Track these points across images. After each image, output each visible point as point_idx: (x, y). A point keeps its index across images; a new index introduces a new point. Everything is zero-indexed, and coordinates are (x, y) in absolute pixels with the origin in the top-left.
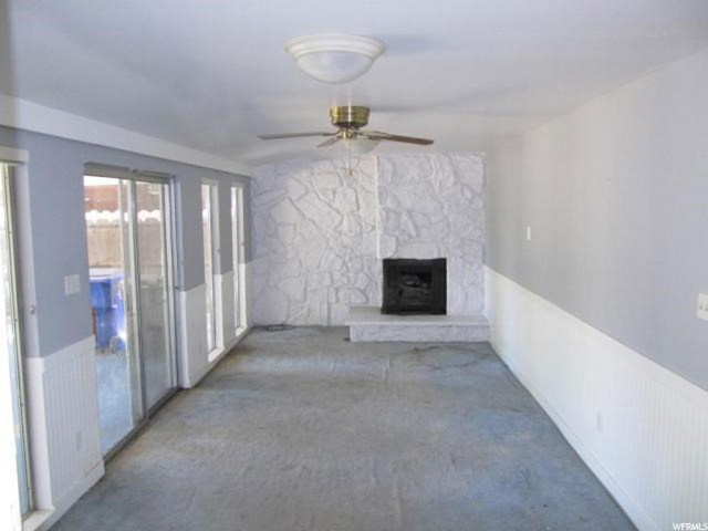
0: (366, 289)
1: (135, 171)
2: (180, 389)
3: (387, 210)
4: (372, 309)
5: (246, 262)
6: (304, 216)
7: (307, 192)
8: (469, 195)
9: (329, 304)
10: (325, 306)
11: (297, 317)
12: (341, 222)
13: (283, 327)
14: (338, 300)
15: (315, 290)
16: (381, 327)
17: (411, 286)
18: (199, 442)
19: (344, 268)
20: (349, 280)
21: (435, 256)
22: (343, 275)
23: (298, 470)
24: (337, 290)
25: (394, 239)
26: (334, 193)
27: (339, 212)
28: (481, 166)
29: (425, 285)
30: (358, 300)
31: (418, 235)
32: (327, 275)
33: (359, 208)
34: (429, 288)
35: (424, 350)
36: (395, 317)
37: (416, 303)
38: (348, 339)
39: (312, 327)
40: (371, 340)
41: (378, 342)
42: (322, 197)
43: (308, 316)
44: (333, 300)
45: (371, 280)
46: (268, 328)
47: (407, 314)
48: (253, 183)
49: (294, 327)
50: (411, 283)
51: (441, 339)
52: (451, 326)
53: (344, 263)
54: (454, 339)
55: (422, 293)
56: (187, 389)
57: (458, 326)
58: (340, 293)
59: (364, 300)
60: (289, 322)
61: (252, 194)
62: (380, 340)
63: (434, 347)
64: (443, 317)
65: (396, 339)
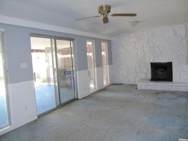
0: (146, 73)
1: (55, 37)
2: (77, 99)
3: (150, 47)
4: (147, 79)
5: (109, 65)
6: (127, 51)
7: (127, 43)
8: (180, 39)
9: (135, 78)
10: (134, 78)
11: (126, 82)
12: (138, 52)
13: (121, 84)
14: (137, 76)
15: (131, 73)
16: (147, 85)
17: (160, 72)
18: (67, 113)
19: (139, 66)
20: (141, 70)
21: (167, 61)
22: (139, 68)
23: (85, 126)
24: (137, 73)
25: (152, 56)
26: (136, 43)
27: (137, 49)
28: (185, 28)
29: (165, 71)
30: (144, 76)
31: (161, 55)
32: (134, 69)
33: (143, 47)
34: (167, 72)
35: (160, 93)
36: (154, 82)
37: (162, 77)
38: (137, 88)
39: (130, 84)
40: (144, 89)
41: (146, 90)
42: (132, 45)
43: (129, 81)
44: (136, 76)
45: (148, 70)
46: (116, 84)
47: (159, 81)
48: (112, 42)
49: (124, 84)
50: (161, 71)
51: (169, 90)
52: (172, 85)
53: (139, 65)
54: (174, 90)
55: (164, 74)
56: (79, 99)
57: (175, 85)
58: (138, 74)
59: (146, 76)
60: (123, 83)
61: (112, 45)
62: (147, 89)
63: (164, 92)
64: (171, 82)
65: (153, 89)
